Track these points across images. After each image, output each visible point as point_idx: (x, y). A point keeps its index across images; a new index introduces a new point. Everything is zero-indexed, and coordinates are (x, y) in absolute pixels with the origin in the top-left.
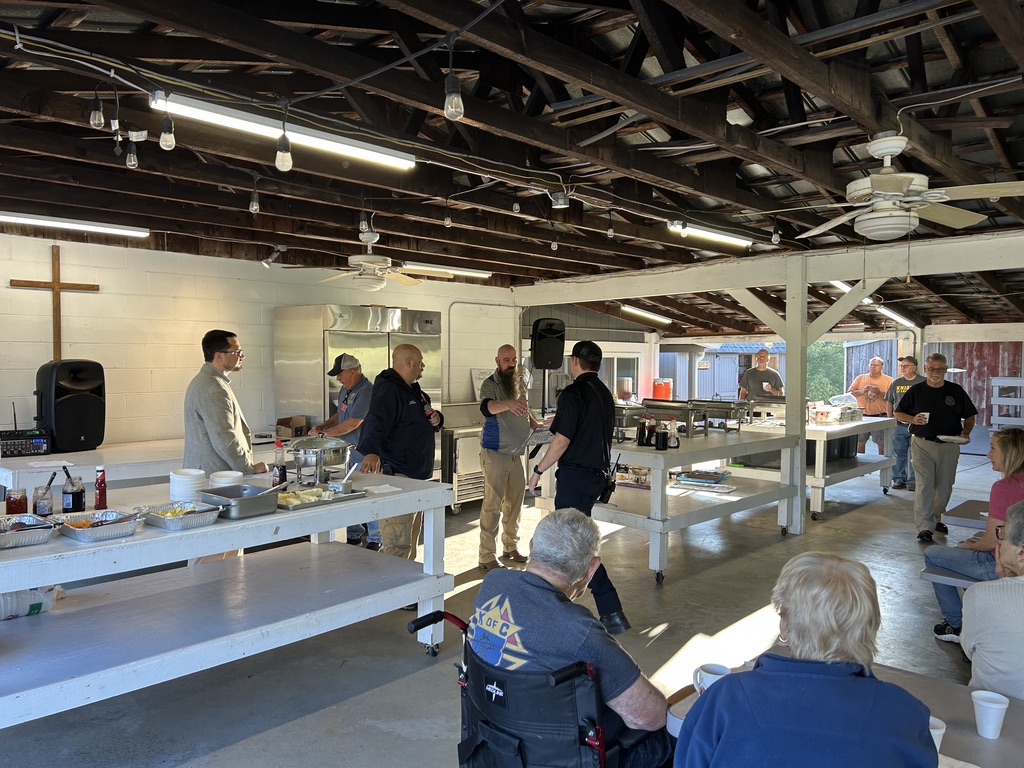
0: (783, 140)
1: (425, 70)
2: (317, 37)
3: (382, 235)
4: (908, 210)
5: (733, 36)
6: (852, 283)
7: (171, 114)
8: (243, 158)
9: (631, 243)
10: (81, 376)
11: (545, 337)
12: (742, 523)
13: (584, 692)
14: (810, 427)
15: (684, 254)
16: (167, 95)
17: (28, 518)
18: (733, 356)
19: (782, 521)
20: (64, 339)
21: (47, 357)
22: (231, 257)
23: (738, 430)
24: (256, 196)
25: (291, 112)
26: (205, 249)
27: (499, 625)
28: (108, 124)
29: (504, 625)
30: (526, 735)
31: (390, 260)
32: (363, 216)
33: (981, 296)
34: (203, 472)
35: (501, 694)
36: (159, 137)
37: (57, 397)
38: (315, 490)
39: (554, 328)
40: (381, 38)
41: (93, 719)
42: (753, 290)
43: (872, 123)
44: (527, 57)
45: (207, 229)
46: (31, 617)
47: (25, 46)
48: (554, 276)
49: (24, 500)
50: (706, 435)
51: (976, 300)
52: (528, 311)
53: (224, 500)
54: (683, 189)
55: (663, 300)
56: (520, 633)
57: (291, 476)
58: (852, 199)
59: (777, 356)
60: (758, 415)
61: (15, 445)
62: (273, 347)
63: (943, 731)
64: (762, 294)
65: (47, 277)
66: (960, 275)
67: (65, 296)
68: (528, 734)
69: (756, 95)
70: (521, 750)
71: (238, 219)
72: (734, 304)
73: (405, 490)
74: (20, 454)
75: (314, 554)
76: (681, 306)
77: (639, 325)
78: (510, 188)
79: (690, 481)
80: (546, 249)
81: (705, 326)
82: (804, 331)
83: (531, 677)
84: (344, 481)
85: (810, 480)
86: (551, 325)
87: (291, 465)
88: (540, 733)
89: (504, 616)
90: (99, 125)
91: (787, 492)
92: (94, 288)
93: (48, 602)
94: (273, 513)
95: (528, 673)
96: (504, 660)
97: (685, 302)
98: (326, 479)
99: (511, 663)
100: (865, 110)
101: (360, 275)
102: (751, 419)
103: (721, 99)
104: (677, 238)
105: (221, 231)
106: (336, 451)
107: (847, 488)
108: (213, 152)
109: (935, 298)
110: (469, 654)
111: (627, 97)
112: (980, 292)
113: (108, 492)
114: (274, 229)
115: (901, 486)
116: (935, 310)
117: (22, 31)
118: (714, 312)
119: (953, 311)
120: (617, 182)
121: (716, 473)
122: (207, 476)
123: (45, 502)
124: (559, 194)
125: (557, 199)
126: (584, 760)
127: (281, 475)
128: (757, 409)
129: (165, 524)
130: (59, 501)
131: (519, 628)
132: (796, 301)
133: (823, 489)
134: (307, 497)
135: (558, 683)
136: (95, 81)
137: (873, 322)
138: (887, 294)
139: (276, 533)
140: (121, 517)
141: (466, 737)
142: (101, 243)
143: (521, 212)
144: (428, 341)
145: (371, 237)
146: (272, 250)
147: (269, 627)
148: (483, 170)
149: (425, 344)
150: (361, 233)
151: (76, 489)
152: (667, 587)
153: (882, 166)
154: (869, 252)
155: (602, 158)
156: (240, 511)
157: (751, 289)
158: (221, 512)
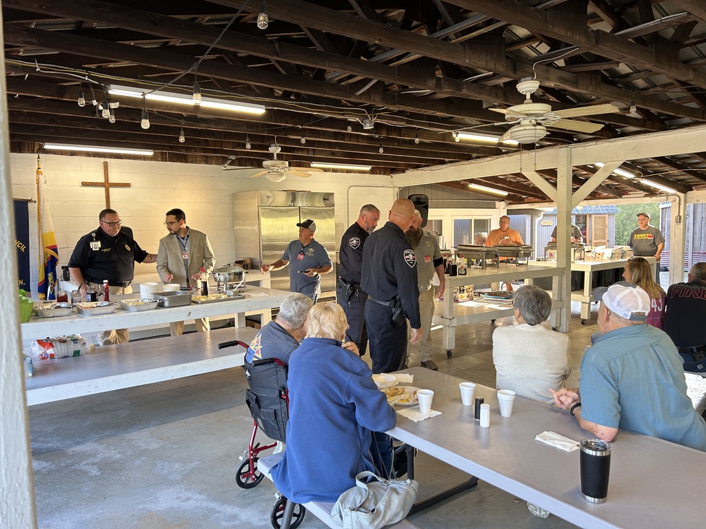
4: (535, 125)
5: (377, 42)
13: (281, 373)
17: (64, 304)
22: (207, 164)
26: (191, 160)
31: (287, 163)
35: (249, 375)
39: (421, 200)
47: (41, 69)
48: (417, 167)
49: (66, 296)
52: (403, 190)
58: (509, 120)
65: (102, 180)
67: (112, 190)
68: (260, 394)
70: (258, 401)
76: (510, 184)
79: (491, 298)
82: (570, 198)
84: (235, 290)
86: (419, 199)
89: (257, 342)
90: (83, 105)
92: (128, 185)
93: (84, 353)
94: (189, 305)
97: (512, 180)
101: (269, 173)
105: (196, 150)
106: (236, 274)
117: (40, 62)
121: (510, 293)
122: (161, 286)
123: (77, 298)
124: (367, 120)
125: (365, 123)
126: (282, 406)
129: (130, 309)
131: (261, 347)
132: (564, 179)
137: (651, 191)
139: (189, 315)
140: (107, 304)
142: (130, 159)
144: (326, 211)
145: (275, 149)
146: (227, 159)
147: (187, 365)
148: (311, 111)
149: (324, 213)
150: (270, 146)
151: (93, 292)
152: (453, 360)
153: (525, 99)
154: (610, 143)
155: (374, 101)
156: (170, 303)
157: (537, 171)
158: (159, 303)
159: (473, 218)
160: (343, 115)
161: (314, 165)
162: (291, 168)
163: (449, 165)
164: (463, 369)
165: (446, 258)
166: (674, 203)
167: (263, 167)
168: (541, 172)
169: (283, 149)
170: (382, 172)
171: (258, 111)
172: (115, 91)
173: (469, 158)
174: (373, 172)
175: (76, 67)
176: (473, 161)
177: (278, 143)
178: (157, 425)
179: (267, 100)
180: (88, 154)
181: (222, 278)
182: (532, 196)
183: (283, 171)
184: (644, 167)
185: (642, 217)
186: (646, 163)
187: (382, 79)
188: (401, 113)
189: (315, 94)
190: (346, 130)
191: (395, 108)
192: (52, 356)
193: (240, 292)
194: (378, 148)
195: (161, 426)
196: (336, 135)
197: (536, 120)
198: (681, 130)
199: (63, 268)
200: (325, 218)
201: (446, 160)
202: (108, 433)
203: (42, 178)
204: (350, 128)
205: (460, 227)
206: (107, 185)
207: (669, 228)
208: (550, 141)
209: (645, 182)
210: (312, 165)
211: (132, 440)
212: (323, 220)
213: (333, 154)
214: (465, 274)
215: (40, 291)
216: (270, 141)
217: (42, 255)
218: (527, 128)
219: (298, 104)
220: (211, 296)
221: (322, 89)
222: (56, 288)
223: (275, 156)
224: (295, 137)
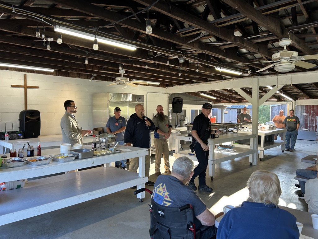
0: (252, 41)
1: (140, 19)
2: (106, 9)
3: (126, 71)
4: (292, 63)
5: (237, 7)
6: (273, 86)
7: (61, 33)
8: (83, 47)
9: (204, 74)
10: (33, 115)
11: (176, 103)
12: (238, 162)
13: (189, 213)
14: (259, 131)
15: (220, 77)
16: (59, 27)
17: (16, 158)
18: (235, 109)
19: (251, 161)
20: (28, 103)
21: (23, 109)
22: (79, 78)
23: (237, 132)
24: (87, 59)
25: (98, 32)
26: (71, 75)
27: (162, 192)
28: (41, 36)
29: (164, 192)
30: (171, 227)
31: (128, 79)
32: (120, 65)
33: (314, 90)
34: (70, 144)
35: (163, 214)
36: (57, 40)
37: (26, 121)
38: (105, 150)
39: (179, 100)
40: (126, 9)
41: (37, 221)
42: (242, 89)
43: (280, 35)
44: (172, 14)
45: (72, 69)
46: (17, 189)
47: (16, 11)
48: (180, 84)
49: (16, 152)
50: (227, 134)
51: (312, 92)
52: (171, 95)
53: (77, 153)
54: (220, 56)
55: (214, 91)
56: (169, 195)
57: (98, 146)
58: (274, 59)
59: (249, 109)
60: (243, 128)
61: (13, 136)
62: (92, 106)
63: (302, 227)
64: (245, 90)
65: (23, 84)
66: (307, 84)
67: (28, 90)
68: (171, 226)
69: (243, 27)
70: (169, 232)
71: (81, 66)
72: (236, 93)
73: (133, 151)
74: (14, 139)
75: (105, 170)
76: (219, 94)
77: (206, 100)
78: (166, 56)
79: (222, 148)
80: (177, 76)
81: (226, 100)
82: (258, 101)
83: (172, 209)
84: (114, 148)
85: (259, 148)
87: (98, 142)
88: (175, 226)
89: (164, 190)
90: (39, 36)
91: (253, 152)
92: (37, 88)
93: (23, 184)
94: (92, 157)
95: (171, 207)
96: (164, 203)
97: (220, 92)
98: (108, 147)
99: (166, 204)
100: (278, 31)
101: (119, 83)
102: (241, 129)
103: (233, 28)
104: (218, 72)
105: (76, 70)
106: (112, 138)
107: (271, 151)
108: (74, 45)
109: (299, 91)
110: (153, 202)
111: (203, 27)
112: (313, 89)
113: (41, 151)
114: (93, 69)
115: (288, 150)
116: (299, 95)
117: (15, 7)
118: (229, 95)
119: (305, 95)
120: (199, 54)
121: (230, 146)
122: (72, 146)
123: (22, 154)
124: (181, 58)
125: (181, 60)
126: (189, 235)
127: (95, 145)
128: (243, 126)
129: (59, 160)
130: (26, 153)
131: (168, 193)
132: (255, 92)
133: (263, 151)
134: (103, 152)
135: (181, 210)
136: (37, 22)
137: (279, 99)
138: (284, 90)
139: (93, 163)
140: (45, 158)
141: (152, 227)
142: (39, 73)
143: (169, 64)
146: (92, 76)
148: (158, 51)
150: (120, 70)
151: (31, 150)
152: (214, 182)
154: (278, 77)
155: (195, 47)
156: (82, 156)
159: (198, 109)
163: (196, 84)
170: (162, 86)
171: (133, 49)
173: (206, 81)
174: (158, 86)
175: (36, 13)
180: (16, 70)
187: (213, 33)
190: (165, 63)
192: (4, 189)
206: (26, 87)
209: (283, 95)
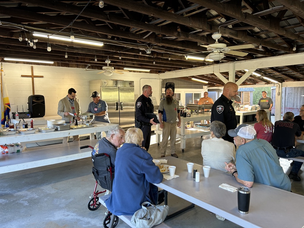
4: (220, 53)
5: (152, 15)
10: (39, 99)
20: (35, 90)
21: (31, 94)
22: (78, 68)
26: (71, 66)
31: (113, 67)
33: (294, 73)
35: (94, 161)
37: (32, 104)
46: (18, 153)
48: (170, 70)
52: (164, 80)
53: (57, 126)
61: (22, 116)
65: (30, 74)
67: (35, 79)
70: (97, 172)
76: (209, 78)
79: (201, 127)
84: (90, 123)
86: (171, 84)
88: (100, 169)
89: (97, 147)
90: (21, 40)
92: (42, 77)
94: (69, 130)
105: (72, 61)
106: (91, 116)
124: (148, 50)
126: (108, 174)
129: (42, 131)
132: (232, 76)
137: (266, 82)
139: (69, 134)
142: (43, 65)
144: (131, 89)
145: (108, 62)
146: (87, 66)
147: (68, 156)
148: (124, 45)
149: (129, 90)
150: (106, 60)
151: (26, 124)
152: (185, 153)
153: (216, 41)
154: (251, 61)
155: (151, 41)
156: (61, 128)
157: (221, 73)
158: (56, 129)
159: (193, 93)
160: (138, 47)
161: (125, 69)
162: (115, 70)
163: (183, 70)
164: (188, 157)
165: (182, 110)
166: (277, 87)
167: (102, 69)
168: (222, 73)
169: (112, 62)
170: (155, 72)
171: (100, 44)
172: (36, 34)
173: (192, 67)
174: (151, 72)
175: (18, 24)
176: (194, 68)
177: (109, 59)
178: (55, 183)
179: (104, 40)
180: (24, 63)
181: (84, 118)
182: (218, 83)
183: (111, 71)
184: (265, 72)
185: (264, 93)
186: (266, 70)
187: (154, 32)
188: (163, 47)
189: (125, 37)
190: (139, 54)
191: (160, 45)
192: (7, 153)
193: (92, 124)
194: (153, 62)
195: (56, 183)
196: (135, 56)
197: (220, 51)
198: (280, 56)
199: (12, 113)
200: (130, 92)
201: (182, 67)
202: (32, 186)
203: (3, 73)
204: (141, 53)
205: (188, 96)
206: (33, 77)
207: (275, 97)
208: (226, 60)
209: (265, 78)
210: (124, 69)
211: (43, 189)
212: (129, 93)
213: (133, 64)
214: (190, 117)
215: (2, 124)
216: (106, 58)
217: (3, 107)
218: (216, 54)
219: (118, 42)
220: (79, 126)
221: (129, 36)
222: (9, 122)
223: (108, 64)
224: (117, 57)
